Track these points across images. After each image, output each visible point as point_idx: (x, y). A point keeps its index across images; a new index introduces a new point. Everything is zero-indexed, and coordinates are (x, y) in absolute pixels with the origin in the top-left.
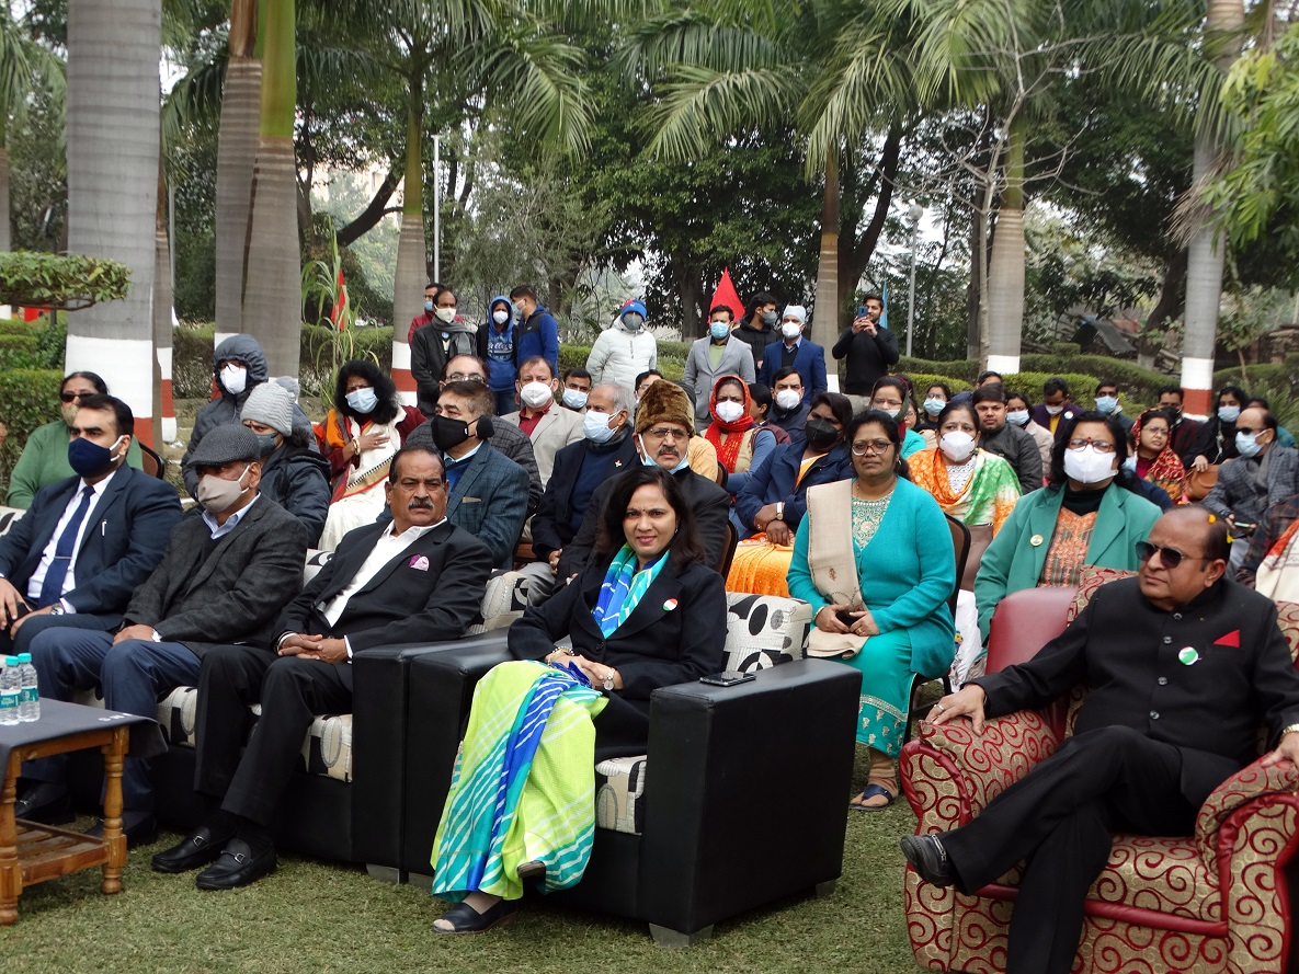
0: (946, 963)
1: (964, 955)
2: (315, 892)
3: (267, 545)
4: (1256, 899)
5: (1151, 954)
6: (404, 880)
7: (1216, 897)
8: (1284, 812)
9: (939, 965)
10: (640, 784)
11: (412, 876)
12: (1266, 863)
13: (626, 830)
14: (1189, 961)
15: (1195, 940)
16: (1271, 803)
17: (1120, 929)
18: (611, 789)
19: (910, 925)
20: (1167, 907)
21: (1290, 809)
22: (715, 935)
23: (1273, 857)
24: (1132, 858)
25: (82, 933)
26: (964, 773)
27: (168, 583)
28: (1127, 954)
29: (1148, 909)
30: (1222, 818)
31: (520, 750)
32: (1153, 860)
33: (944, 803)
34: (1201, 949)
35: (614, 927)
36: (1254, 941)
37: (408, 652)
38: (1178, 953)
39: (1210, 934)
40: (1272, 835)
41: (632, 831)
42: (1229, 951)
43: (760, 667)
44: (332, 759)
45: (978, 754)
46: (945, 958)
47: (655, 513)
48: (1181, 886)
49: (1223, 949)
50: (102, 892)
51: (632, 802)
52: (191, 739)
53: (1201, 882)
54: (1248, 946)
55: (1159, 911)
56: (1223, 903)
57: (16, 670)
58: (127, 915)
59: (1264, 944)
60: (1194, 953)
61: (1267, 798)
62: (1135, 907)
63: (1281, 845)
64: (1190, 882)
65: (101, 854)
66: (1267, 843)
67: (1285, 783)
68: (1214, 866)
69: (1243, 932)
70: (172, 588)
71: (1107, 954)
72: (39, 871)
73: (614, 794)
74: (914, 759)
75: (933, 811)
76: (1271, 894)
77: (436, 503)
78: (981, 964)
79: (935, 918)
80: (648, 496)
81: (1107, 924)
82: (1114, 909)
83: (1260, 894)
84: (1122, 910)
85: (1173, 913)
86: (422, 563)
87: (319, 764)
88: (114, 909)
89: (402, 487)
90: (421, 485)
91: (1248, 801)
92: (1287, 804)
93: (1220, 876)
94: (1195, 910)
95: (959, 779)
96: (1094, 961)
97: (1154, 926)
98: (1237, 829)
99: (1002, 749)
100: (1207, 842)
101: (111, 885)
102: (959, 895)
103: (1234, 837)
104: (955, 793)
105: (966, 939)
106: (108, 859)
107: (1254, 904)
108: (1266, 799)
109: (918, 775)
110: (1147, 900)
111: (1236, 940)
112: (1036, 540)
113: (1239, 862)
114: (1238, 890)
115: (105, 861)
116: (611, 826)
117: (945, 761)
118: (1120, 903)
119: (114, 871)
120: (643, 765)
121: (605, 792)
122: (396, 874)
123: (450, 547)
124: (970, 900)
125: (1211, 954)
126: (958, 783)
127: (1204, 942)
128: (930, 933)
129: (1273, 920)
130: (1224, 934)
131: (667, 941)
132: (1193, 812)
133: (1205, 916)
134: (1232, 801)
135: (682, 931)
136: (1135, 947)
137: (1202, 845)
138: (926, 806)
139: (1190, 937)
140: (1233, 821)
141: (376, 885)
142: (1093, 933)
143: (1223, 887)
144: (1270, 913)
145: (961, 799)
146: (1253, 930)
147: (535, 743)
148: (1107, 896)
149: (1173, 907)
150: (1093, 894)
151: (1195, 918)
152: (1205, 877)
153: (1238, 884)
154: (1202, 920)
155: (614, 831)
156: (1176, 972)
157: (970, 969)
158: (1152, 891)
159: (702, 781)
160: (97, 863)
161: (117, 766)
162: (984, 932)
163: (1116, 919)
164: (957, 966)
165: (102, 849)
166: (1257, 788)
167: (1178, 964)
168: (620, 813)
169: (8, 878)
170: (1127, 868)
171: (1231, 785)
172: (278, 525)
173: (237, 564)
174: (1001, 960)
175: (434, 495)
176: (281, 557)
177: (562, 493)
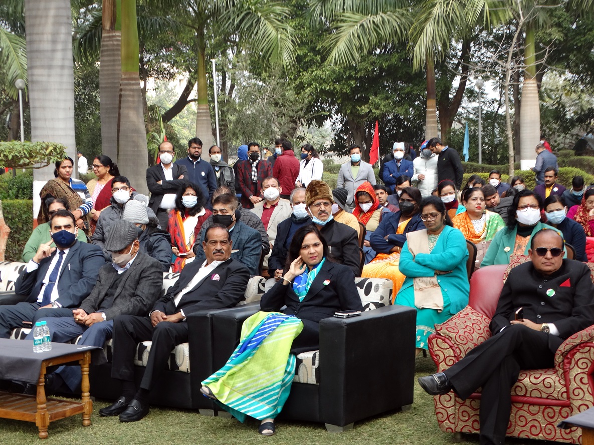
0: (453, 428)
1: (461, 425)
2: (176, 421)
3: (146, 274)
4: (581, 388)
5: (539, 417)
6: (216, 414)
7: (564, 389)
8: (590, 350)
9: (450, 430)
10: (317, 362)
11: (219, 413)
12: (583, 373)
13: (312, 383)
14: (555, 418)
15: (557, 409)
16: (584, 347)
17: (526, 407)
18: (304, 365)
19: (437, 413)
20: (544, 396)
22: (355, 427)
23: (587, 370)
24: (528, 376)
25: (77, 440)
26: (456, 346)
28: (529, 418)
29: (537, 397)
30: (565, 355)
32: (537, 376)
33: (448, 359)
34: (560, 412)
35: (310, 427)
36: (581, 407)
37: (212, 313)
38: (551, 415)
39: (563, 406)
40: (585, 360)
41: (315, 383)
42: (572, 412)
43: (370, 309)
44: (181, 363)
45: (461, 337)
46: (453, 426)
48: (549, 386)
49: (569, 412)
50: (83, 426)
51: (314, 370)
53: (557, 384)
54: (579, 409)
55: (541, 398)
56: (567, 392)
57: (41, 328)
58: (95, 434)
59: (586, 408)
60: (557, 414)
62: (531, 397)
63: (589, 365)
64: (553, 384)
65: (82, 408)
66: (584, 364)
67: (589, 337)
68: (563, 377)
69: (577, 403)
71: (521, 418)
72: (56, 415)
73: (306, 367)
74: (434, 341)
75: (443, 363)
76: (587, 386)
77: (225, 251)
78: (468, 428)
79: (447, 409)
80: (311, 239)
81: (520, 405)
82: (522, 399)
83: (582, 386)
84: (526, 399)
86: (217, 277)
87: (175, 366)
88: (89, 431)
89: (209, 245)
90: (219, 243)
91: (575, 347)
92: (591, 347)
93: (565, 380)
94: (556, 396)
95: (454, 348)
96: (516, 422)
97: (540, 405)
98: (571, 359)
99: (473, 335)
100: (559, 366)
101: (86, 422)
102: (457, 399)
103: (570, 363)
104: (452, 354)
105: (462, 418)
106: (85, 410)
107: (580, 391)
108: (582, 345)
109: (436, 348)
110: (536, 394)
111: (574, 407)
112: (507, 249)
113: (573, 373)
114: (573, 385)
115: (83, 411)
116: (305, 382)
117: (447, 340)
118: (525, 396)
119: (87, 416)
120: (318, 354)
121: (301, 368)
122: (212, 412)
123: (229, 269)
125: (564, 414)
126: (453, 350)
127: (561, 409)
128: (445, 417)
129: (588, 397)
130: (568, 406)
131: (333, 430)
133: (560, 398)
134: (568, 347)
135: (339, 425)
136: (533, 414)
137: (557, 368)
138: (440, 361)
139: (555, 408)
140: (569, 356)
141: (204, 417)
142: (514, 410)
143: (567, 385)
144: (587, 394)
145: (455, 357)
146: (580, 402)
148: (519, 394)
149: (547, 395)
150: (513, 393)
151: (556, 399)
152: (559, 381)
153: (573, 383)
154: (559, 400)
155: (307, 384)
156: (550, 424)
157: (464, 431)
158: (537, 389)
159: (343, 358)
160: (80, 412)
161: (86, 369)
162: (468, 414)
163: (524, 403)
164: (458, 430)
165: (82, 406)
166: (578, 341)
167: (551, 420)
168: (309, 376)
169: (43, 418)
170: (526, 381)
171: (567, 341)
172: (149, 265)
173: (132, 285)
174: (477, 426)
175: (225, 247)
176: (153, 279)
177: (281, 244)
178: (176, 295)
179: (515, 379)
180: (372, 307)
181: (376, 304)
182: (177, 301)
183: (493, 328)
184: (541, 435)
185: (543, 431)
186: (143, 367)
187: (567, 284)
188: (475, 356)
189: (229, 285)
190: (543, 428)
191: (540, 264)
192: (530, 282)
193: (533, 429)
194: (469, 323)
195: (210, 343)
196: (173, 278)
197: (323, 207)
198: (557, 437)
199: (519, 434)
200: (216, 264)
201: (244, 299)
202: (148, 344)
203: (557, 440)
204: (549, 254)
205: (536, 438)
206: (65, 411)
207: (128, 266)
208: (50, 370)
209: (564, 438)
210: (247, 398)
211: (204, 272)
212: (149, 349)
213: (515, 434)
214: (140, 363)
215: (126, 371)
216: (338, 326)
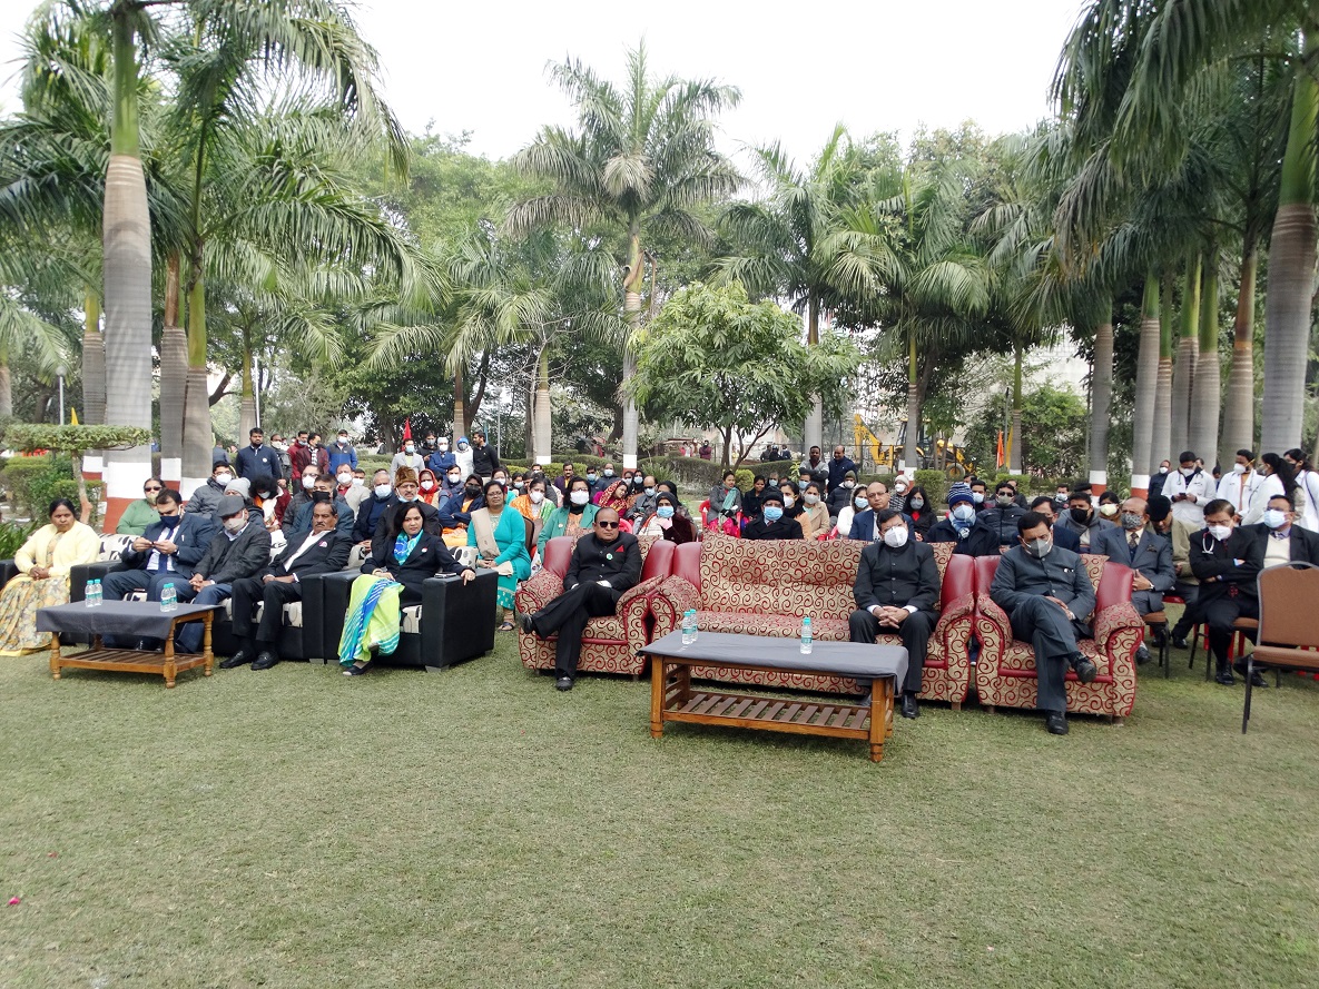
0: (535, 666)
1: (540, 663)
2: (292, 670)
3: (255, 541)
4: (636, 630)
5: (604, 654)
6: (325, 663)
7: (623, 632)
8: (643, 601)
9: (532, 667)
10: (420, 615)
11: (329, 662)
12: (638, 618)
13: (415, 632)
14: (616, 654)
15: (617, 647)
17: (593, 646)
19: (522, 654)
22: (452, 668)
23: (641, 616)
27: (212, 559)
28: (596, 655)
29: (602, 638)
30: (624, 605)
31: (368, 607)
34: (620, 650)
36: (637, 645)
37: (324, 575)
38: (612, 652)
39: (622, 645)
40: (640, 609)
41: (418, 632)
42: (629, 649)
44: (294, 619)
45: (541, 592)
46: (534, 664)
47: (417, 518)
48: (612, 629)
49: (627, 649)
50: (206, 676)
51: (417, 622)
52: (231, 618)
53: (618, 627)
54: (635, 647)
55: (605, 639)
56: (626, 633)
58: (217, 682)
59: (640, 645)
60: (617, 651)
61: (638, 597)
62: (597, 638)
63: (643, 612)
64: (615, 628)
65: (204, 660)
66: (639, 612)
67: (643, 591)
68: (622, 622)
69: (633, 642)
70: (215, 561)
71: (589, 655)
72: (182, 667)
73: (409, 620)
74: (520, 595)
76: (641, 629)
77: (327, 523)
79: (530, 650)
80: (413, 512)
82: (591, 640)
83: (638, 629)
84: (593, 640)
85: (610, 639)
86: (324, 544)
87: (288, 621)
88: (210, 680)
90: (320, 517)
91: (632, 598)
92: (644, 598)
93: (624, 625)
94: (617, 637)
95: (536, 601)
97: (604, 644)
98: (629, 608)
99: (550, 590)
101: (208, 673)
103: (628, 611)
105: (542, 657)
106: (207, 663)
107: (636, 632)
109: (522, 601)
110: (601, 636)
111: (631, 645)
112: (560, 526)
113: (630, 619)
114: (630, 628)
115: (205, 663)
116: (410, 631)
117: (531, 595)
118: (592, 637)
119: (208, 668)
121: (406, 619)
122: (322, 660)
123: (336, 538)
124: (542, 643)
125: (622, 651)
127: (620, 647)
128: (528, 656)
130: (626, 644)
131: (433, 672)
132: (614, 605)
133: (620, 638)
135: (437, 667)
136: (598, 652)
140: (627, 606)
141: (315, 665)
142: (584, 649)
143: (625, 628)
144: (641, 635)
146: (636, 641)
147: (375, 603)
149: (610, 637)
150: (583, 636)
151: (617, 640)
152: (619, 625)
153: (630, 626)
154: (619, 640)
155: (412, 633)
156: (612, 659)
157: (543, 667)
158: (602, 632)
159: (443, 611)
160: (202, 665)
161: (209, 625)
163: (592, 643)
164: (538, 666)
165: (204, 658)
166: (634, 594)
167: (613, 656)
168: (413, 626)
169: (171, 670)
170: (594, 626)
171: (626, 594)
172: (260, 534)
173: (241, 549)
174: (553, 662)
175: (326, 520)
176: (261, 545)
177: (364, 520)
178: (286, 561)
179: (585, 624)
182: (287, 567)
183: (566, 586)
184: (605, 668)
185: (607, 665)
187: (621, 549)
188: (556, 604)
189: (336, 552)
190: (606, 663)
191: (602, 534)
192: (593, 550)
193: (599, 664)
194: (547, 582)
195: (322, 601)
197: (409, 489)
198: (617, 669)
199: (587, 668)
200: (324, 533)
201: (347, 564)
202: (261, 603)
203: (617, 672)
204: (609, 527)
205: (601, 671)
206: (189, 664)
207: (239, 534)
208: (179, 627)
209: (622, 670)
211: (311, 540)
212: (262, 608)
213: (584, 668)
214: (254, 620)
215: (244, 627)
216: (439, 585)
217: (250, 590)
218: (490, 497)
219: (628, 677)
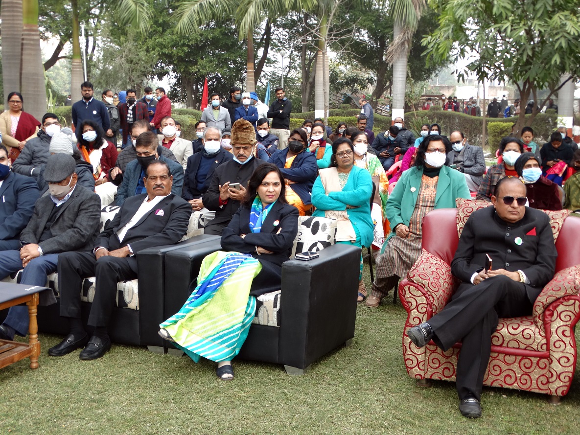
0: (423, 376)
1: (430, 372)
2: (128, 360)
3: (85, 206)
4: (562, 341)
5: (515, 367)
6: (166, 352)
7: (544, 341)
8: (574, 303)
9: (419, 377)
10: (278, 305)
11: (169, 350)
12: (567, 325)
13: (273, 325)
14: (532, 369)
15: (535, 360)
16: (568, 300)
17: (501, 357)
18: (265, 307)
19: (406, 360)
20: (522, 346)
21: (577, 302)
22: (313, 367)
23: (569, 323)
24: (506, 326)
25: (27, 389)
26: (429, 293)
28: (504, 367)
29: (514, 348)
30: (546, 308)
32: (515, 326)
33: (420, 306)
34: (538, 363)
35: (268, 368)
36: (561, 359)
37: (163, 250)
38: (527, 366)
39: (541, 357)
40: (569, 313)
41: (276, 325)
42: (550, 364)
43: (318, 250)
44: (129, 300)
45: (433, 284)
46: (422, 373)
47: (275, 184)
48: (529, 337)
49: (547, 363)
50: (30, 368)
51: (276, 313)
53: (537, 335)
54: (559, 361)
55: (519, 348)
56: (548, 344)
58: (46, 379)
59: (566, 360)
60: (534, 365)
62: (508, 347)
63: (573, 317)
64: (533, 335)
65: (29, 351)
66: (567, 317)
67: (574, 291)
68: (542, 328)
69: (556, 355)
71: (495, 368)
72: (4, 362)
73: (267, 310)
74: (406, 288)
75: (415, 310)
76: (569, 339)
77: (166, 186)
78: (439, 375)
79: (417, 356)
80: (272, 177)
81: (496, 355)
82: (499, 349)
83: (564, 339)
84: (502, 349)
85: (525, 349)
86: (161, 213)
87: (123, 302)
88: (37, 375)
89: (150, 180)
90: (158, 179)
91: (558, 299)
92: (575, 300)
93: (546, 332)
94: (535, 347)
95: (427, 295)
96: (489, 371)
98: (553, 312)
99: (440, 281)
100: (539, 318)
101: (34, 365)
103: (552, 315)
104: (425, 302)
105: (432, 365)
106: (33, 353)
107: (562, 343)
108: (566, 298)
109: (408, 295)
110: (513, 344)
111: (553, 359)
112: (413, 189)
113: (554, 326)
114: (554, 337)
115: (31, 354)
116: (266, 324)
117: (419, 287)
118: (501, 346)
119: (35, 358)
120: (279, 296)
121: (262, 310)
122: (162, 349)
123: (173, 205)
124: (432, 348)
125: (542, 365)
126: (426, 297)
127: (539, 360)
128: (415, 363)
129: (570, 350)
130: (548, 357)
131: (294, 372)
133: (540, 349)
134: (550, 300)
135: (300, 368)
136: (508, 364)
137: (537, 319)
138: (412, 308)
139: (532, 359)
140: (551, 308)
141: (153, 355)
143: (547, 337)
144: (569, 347)
145: (428, 304)
146: (561, 355)
148: (495, 343)
149: (525, 346)
151: (535, 351)
152: (539, 333)
153: (554, 335)
154: (538, 351)
155: (267, 326)
156: (527, 374)
157: (433, 378)
158: (515, 340)
159: (307, 302)
160: (28, 356)
161: (34, 310)
162: (439, 361)
163: (499, 352)
164: (428, 376)
165: (30, 349)
166: (562, 294)
167: (527, 371)
168: (270, 318)
170: (504, 331)
171: (549, 293)
172: (89, 197)
173: (71, 217)
174: (447, 373)
175: (165, 182)
176: (92, 212)
177: (192, 175)
178: (120, 229)
180: (320, 246)
181: (323, 243)
184: (516, 384)
185: (518, 381)
186: (88, 303)
187: (533, 232)
189: (175, 221)
190: (518, 379)
191: (506, 212)
193: (508, 379)
194: (433, 269)
195: (161, 281)
196: (111, 211)
198: (532, 387)
199: (492, 383)
200: (160, 198)
202: (93, 280)
203: (533, 391)
204: (515, 203)
205: (511, 387)
206: (13, 356)
207: (66, 198)
209: (540, 389)
210: (207, 341)
211: (146, 207)
212: (94, 285)
213: (488, 383)
214: (85, 299)
215: (73, 308)
216: (302, 269)
217: (77, 264)
218: (340, 157)
219: (547, 398)
